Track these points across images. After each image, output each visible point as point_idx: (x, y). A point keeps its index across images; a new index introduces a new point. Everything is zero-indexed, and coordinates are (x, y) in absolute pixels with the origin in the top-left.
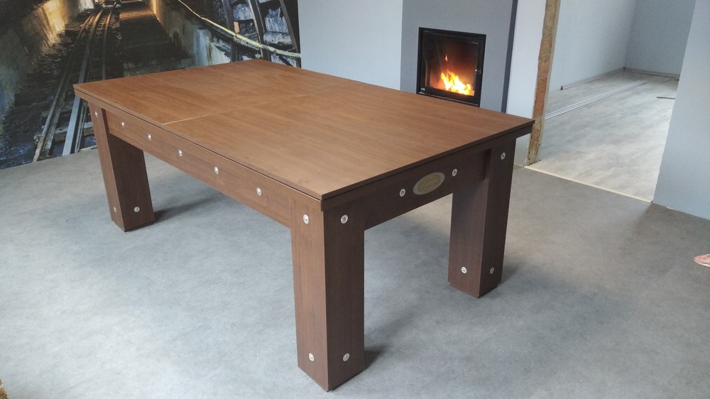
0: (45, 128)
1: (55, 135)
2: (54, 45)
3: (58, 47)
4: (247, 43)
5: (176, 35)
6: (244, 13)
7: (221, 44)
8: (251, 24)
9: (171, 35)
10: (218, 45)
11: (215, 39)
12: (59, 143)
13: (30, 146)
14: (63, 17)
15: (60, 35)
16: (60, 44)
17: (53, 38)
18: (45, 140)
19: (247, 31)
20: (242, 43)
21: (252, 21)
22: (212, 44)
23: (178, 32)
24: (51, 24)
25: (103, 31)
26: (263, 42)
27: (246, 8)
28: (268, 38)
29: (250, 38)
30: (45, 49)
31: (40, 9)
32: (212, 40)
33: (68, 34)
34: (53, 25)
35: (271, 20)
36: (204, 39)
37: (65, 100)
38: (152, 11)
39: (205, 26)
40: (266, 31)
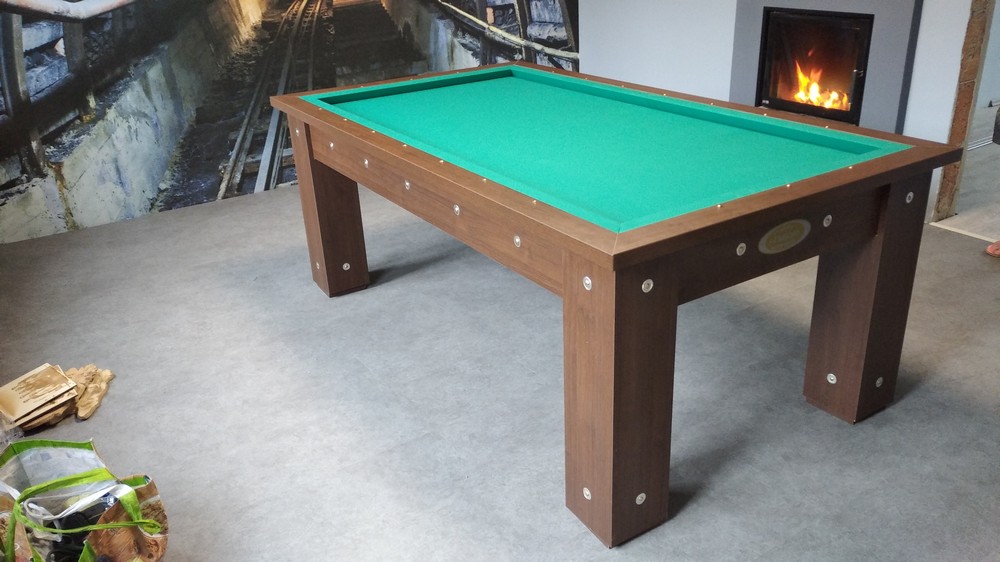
0: (233, 154)
1: (245, 165)
2: (247, 42)
3: (252, 44)
4: (504, 38)
5: (407, 27)
7: (468, 40)
8: (511, 10)
9: (400, 28)
10: (464, 41)
11: (460, 33)
12: (250, 176)
13: (212, 179)
15: (255, 28)
16: (254, 40)
17: (246, 32)
18: (233, 171)
19: (504, 21)
20: (497, 38)
21: (512, 6)
22: (456, 40)
23: (410, 23)
24: (244, 12)
25: (311, 22)
26: (526, 37)
28: (533, 31)
29: (507, 31)
30: (235, 48)
32: (455, 35)
33: (266, 26)
34: (247, 14)
35: (539, 4)
36: (444, 33)
37: (260, 118)
39: (446, 14)
40: (532, 21)
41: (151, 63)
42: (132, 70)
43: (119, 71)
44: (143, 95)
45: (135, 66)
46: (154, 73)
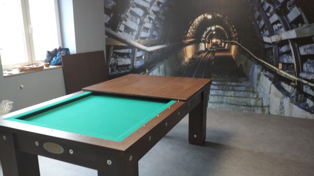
2: (186, 62)
3: (188, 63)
4: (286, 76)
5: (241, 65)
6: (288, 59)
7: (268, 73)
8: (292, 66)
9: (238, 65)
10: (265, 74)
11: (264, 71)
14: (192, 53)
15: (189, 59)
16: (189, 62)
17: (186, 60)
19: (287, 69)
20: (282, 75)
21: (293, 64)
22: (262, 73)
23: (243, 64)
24: (187, 54)
25: (206, 60)
26: (298, 76)
27: (290, 57)
28: (303, 75)
29: (289, 73)
30: (183, 63)
31: (185, 49)
32: (262, 71)
33: (193, 59)
34: (188, 55)
35: (308, 65)
36: (257, 70)
38: (231, 53)
39: (259, 63)
40: (303, 71)
41: (161, 64)
42: (157, 65)
43: (154, 65)
44: (158, 71)
45: (158, 64)
46: (162, 67)
